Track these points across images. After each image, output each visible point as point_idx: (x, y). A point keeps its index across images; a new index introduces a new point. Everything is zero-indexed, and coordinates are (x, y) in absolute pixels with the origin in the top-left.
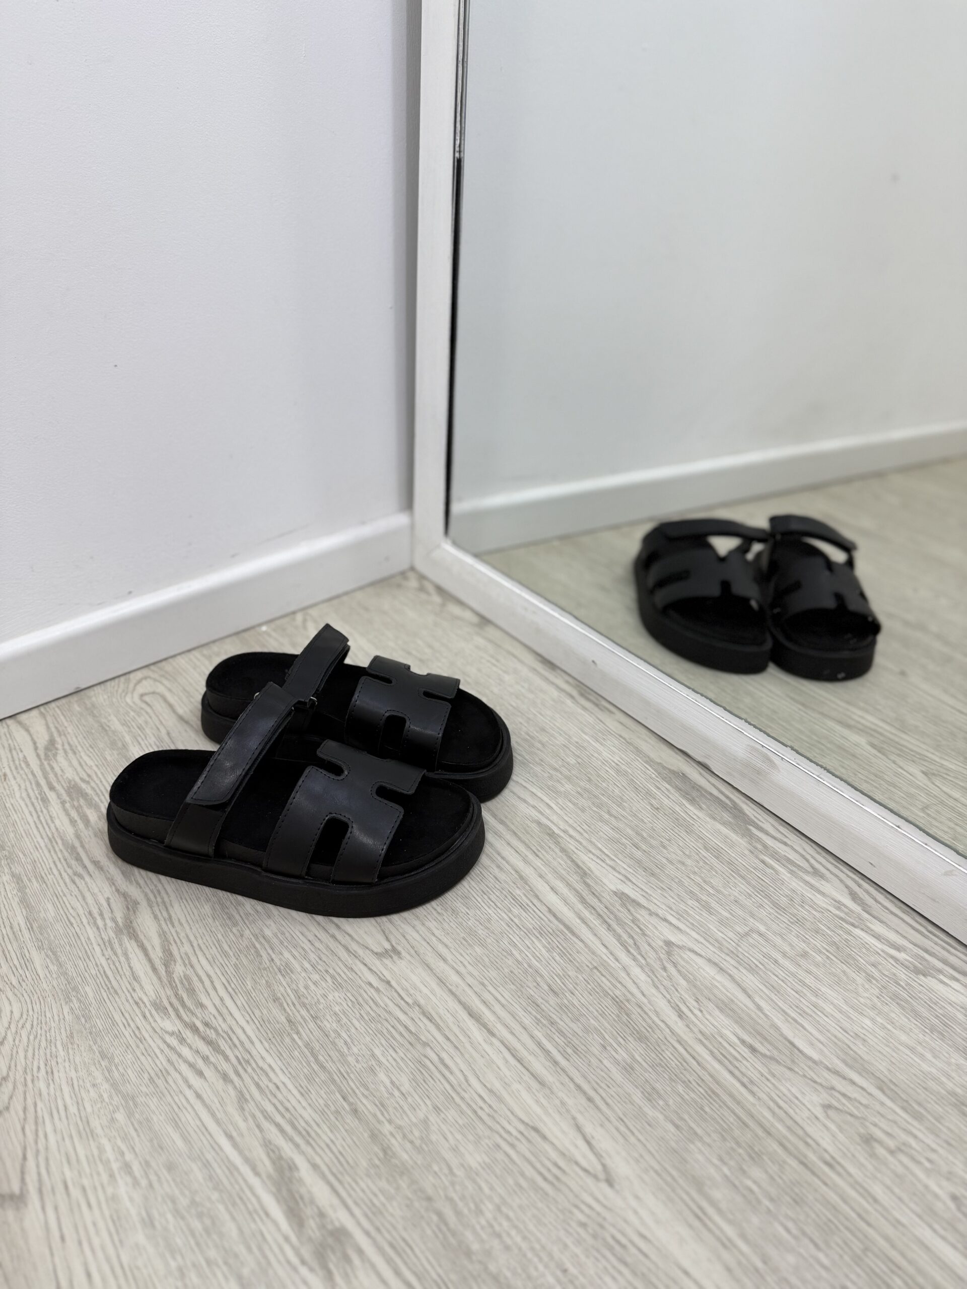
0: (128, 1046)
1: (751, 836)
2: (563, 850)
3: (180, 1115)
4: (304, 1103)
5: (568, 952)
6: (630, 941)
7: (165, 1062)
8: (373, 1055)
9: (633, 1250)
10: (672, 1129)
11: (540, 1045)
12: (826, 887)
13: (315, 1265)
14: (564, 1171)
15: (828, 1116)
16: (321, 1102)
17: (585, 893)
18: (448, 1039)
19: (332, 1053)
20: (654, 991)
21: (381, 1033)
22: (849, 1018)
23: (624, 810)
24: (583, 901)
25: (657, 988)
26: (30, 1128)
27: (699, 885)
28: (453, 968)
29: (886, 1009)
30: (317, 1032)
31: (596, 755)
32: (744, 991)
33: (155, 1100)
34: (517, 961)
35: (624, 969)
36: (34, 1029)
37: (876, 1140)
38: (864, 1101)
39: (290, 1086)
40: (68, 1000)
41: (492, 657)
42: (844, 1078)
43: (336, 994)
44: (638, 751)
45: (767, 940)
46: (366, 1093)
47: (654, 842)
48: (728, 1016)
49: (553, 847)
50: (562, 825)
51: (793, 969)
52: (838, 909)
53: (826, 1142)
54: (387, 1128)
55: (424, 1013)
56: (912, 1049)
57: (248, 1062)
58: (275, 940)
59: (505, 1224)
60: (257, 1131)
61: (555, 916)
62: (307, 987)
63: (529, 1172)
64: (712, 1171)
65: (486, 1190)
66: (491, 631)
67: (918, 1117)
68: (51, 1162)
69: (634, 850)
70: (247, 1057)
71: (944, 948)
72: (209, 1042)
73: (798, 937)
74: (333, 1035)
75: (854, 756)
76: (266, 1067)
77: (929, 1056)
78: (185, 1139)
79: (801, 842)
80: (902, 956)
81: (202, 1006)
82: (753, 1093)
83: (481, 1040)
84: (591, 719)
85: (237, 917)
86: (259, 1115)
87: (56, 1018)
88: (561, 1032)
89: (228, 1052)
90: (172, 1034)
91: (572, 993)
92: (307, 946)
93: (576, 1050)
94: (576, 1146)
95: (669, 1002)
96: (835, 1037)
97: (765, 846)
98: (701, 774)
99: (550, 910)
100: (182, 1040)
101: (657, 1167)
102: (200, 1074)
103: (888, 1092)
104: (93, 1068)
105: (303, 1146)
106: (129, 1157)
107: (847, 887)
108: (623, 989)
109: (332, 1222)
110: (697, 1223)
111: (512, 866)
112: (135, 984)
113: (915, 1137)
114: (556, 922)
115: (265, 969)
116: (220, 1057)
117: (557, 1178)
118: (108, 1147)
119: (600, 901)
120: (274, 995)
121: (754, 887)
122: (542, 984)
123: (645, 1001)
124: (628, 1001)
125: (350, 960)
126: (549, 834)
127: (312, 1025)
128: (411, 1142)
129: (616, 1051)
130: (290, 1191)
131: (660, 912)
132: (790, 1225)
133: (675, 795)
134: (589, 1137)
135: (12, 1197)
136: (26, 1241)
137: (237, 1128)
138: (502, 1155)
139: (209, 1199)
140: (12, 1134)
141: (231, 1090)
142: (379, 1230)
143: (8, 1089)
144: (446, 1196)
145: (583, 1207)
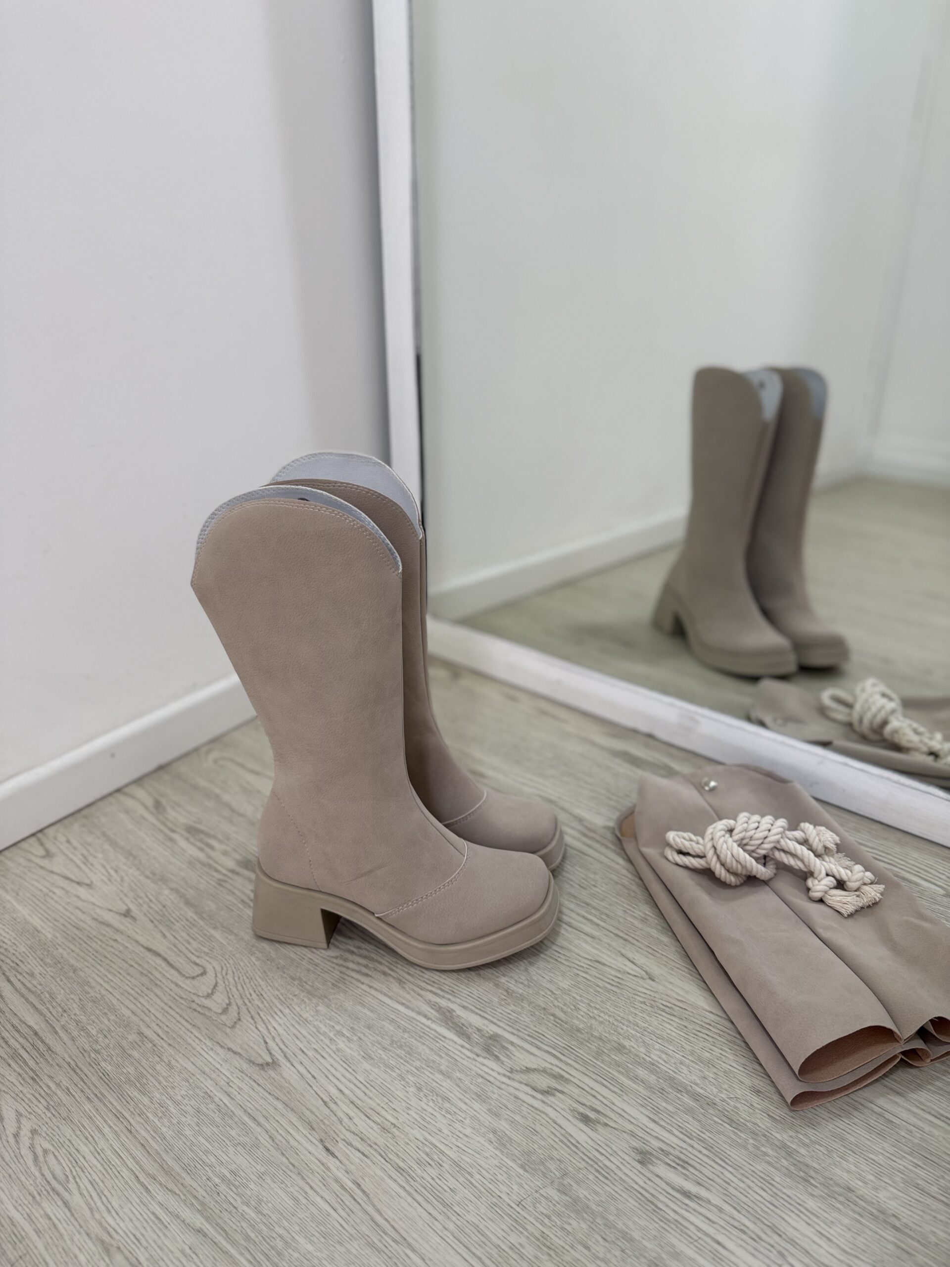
0: (309, 970)
3: (363, 999)
7: (338, 973)
9: (676, 1008)
13: (485, 1054)
14: (622, 979)
23: (594, 779)
26: (261, 1026)
33: (341, 994)
36: (236, 974)
40: (253, 954)
59: (596, 1012)
60: (419, 998)
63: (601, 983)
65: (578, 998)
68: (285, 1041)
78: (372, 1011)
86: (415, 988)
87: (249, 965)
93: (607, 916)
94: (625, 965)
102: (367, 975)
104: (289, 987)
106: (338, 1028)
109: (488, 1032)
117: (619, 983)
118: (322, 1026)
128: (522, 983)
129: (633, 912)
130: (453, 1023)
134: (632, 959)
135: (268, 1064)
136: (290, 1083)
137: (404, 998)
138: (582, 979)
139: (402, 1038)
140: (250, 1032)
141: (391, 979)
142: (518, 1030)
143: (233, 1010)
144: (554, 1005)
145: (639, 994)
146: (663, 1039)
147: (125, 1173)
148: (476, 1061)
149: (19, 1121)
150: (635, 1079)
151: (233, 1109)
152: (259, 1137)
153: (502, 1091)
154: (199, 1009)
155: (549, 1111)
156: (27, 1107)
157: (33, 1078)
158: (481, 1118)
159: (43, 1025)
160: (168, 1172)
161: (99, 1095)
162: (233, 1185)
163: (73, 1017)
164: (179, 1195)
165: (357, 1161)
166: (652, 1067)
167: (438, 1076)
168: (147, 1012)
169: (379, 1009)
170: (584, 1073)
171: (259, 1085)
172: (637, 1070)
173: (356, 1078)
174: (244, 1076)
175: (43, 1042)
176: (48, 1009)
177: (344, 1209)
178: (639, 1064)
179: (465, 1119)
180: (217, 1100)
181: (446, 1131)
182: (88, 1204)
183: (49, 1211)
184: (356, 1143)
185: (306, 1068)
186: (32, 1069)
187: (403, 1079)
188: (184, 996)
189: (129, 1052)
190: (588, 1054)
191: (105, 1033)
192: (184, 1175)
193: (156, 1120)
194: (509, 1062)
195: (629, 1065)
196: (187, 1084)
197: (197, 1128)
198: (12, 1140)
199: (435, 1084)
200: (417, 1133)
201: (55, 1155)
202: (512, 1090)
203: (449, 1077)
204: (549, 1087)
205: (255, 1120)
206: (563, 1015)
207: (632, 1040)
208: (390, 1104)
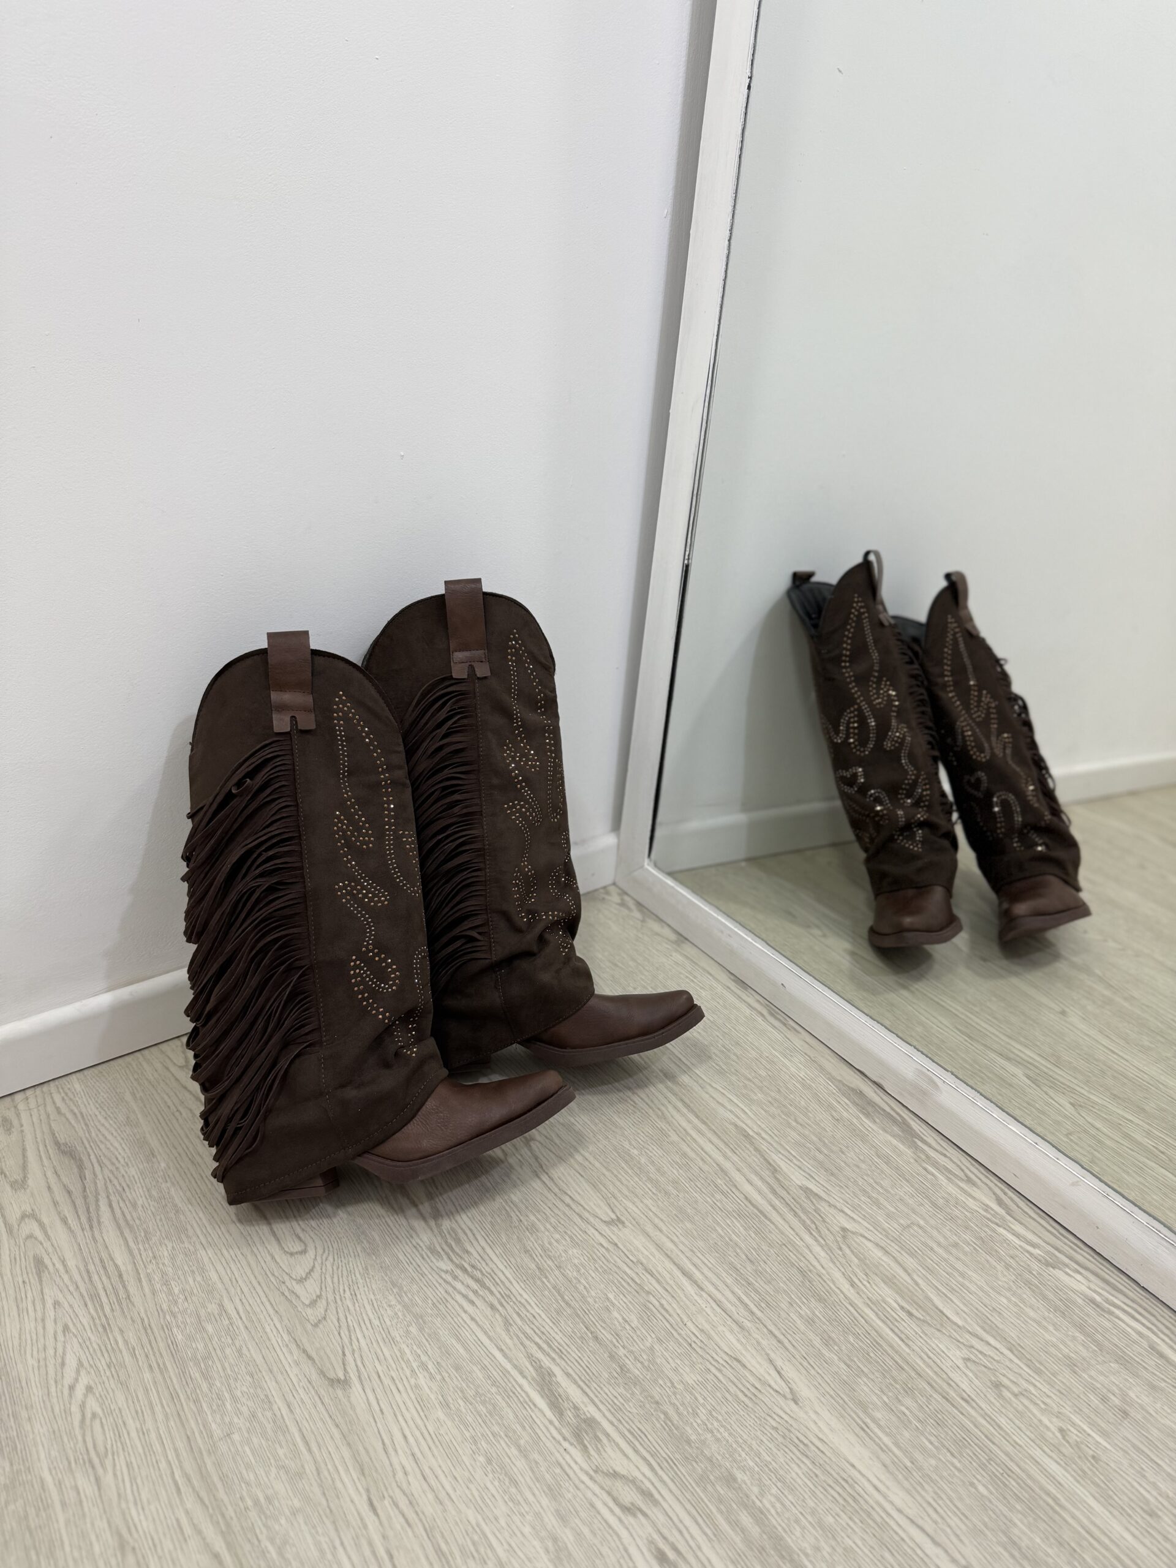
0: (413, 1279)
1: (917, 1147)
2: (756, 1149)
3: (460, 1331)
4: (556, 1330)
5: (761, 1231)
6: (813, 1226)
7: (443, 1293)
8: (608, 1299)
9: (813, 1448)
10: (845, 1367)
11: (740, 1299)
12: (977, 1193)
13: (572, 1440)
14: (760, 1391)
15: (967, 1367)
16: (570, 1330)
17: (776, 1186)
18: (667, 1291)
19: (574, 1294)
20: (831, 1265)
21: (613, 1282)
22: (989, 1296)
23: (809, 1119)
24: (774, 1192)
25: (834, 1263)
26: (344, 1333)
27: (871, 1185)
28: (668, 1237)
29: (1019, 1291)
30: (561, 1278)
31: (784, 1069)
32: (906, 1270)
33: (439, 1319)
34: (721, 1236)
35: (808, 1247)
37: (1003, 1386)
38: (996, 1358)
39: (544, 1316)
41: (690, 973)
42: (982, 1340)
43: (575, 1251)
44: (822, 1069)
45: (925, 1231)
46: (603, 1325)
47: (834, 1148)
48: (890, 1287)
49: (748, 1146)
50: (756, 1129)
51: (945, 1255)
52: (986, 1211)
53: (965, 1386)
54: (621, 1352)
55: (646, 1270)
56: (1038, 1323)
57: (509, 1296)
58: (520, 1205)
59: (716, 1424)
60: (522, 1348)
61: (750, 1202)
62: (550, 1243)
63: (733, 1389)
64: (875, 1399)
65: (702, 1401)
66: (688, 949)
67: (1038, 1372)
68: (364, 1358)
69: (817, 1154)
70: (508, 1293)
71: (1071, 1248)
72: (477, 1280)
73: (951, 1231)
74: (575, 1281)
75: (1010, 1085)
76: (523, 1301)
77: (1051, 1328)
78: (466, 1349)
79: (960, 1156)
80: (1036, 1252)
81: (467, 1252)
82: (907, 1345)
83: (693, 1293)
84: (779, 1037)
85: (489, 1184)
86: (521, 1335)
88: (756, 1291)
89: (493, 1289)
90: (447, 1272)
91: (765, 1263)
92: (548, 1212)
93: (768, 1305)
94: (769, 1374)
95: (844, 1274)
96: (977, 1309)
97: (927, 1156)
98: (875, 1092)
99: (746, 1198)
100: (455, 1278)
101: (832, 1393)
102: (472, 1303)
103: (1016, 1352)
104: (387, 1293)
105: (558, 1360)
106: (424, 1358)
107: (994, 1194)
108: (806, 1262)
109: (584, 1413)
110: (862, 1433)
111: (713, 1160)
112: (412, 1232)
113: (1035, 1386)
114: (752, 1208)
115: (515, 1227)
116: (486, 1292)
117: (755, 1395)
118: (407, 1351)
119: (789, 1193)
120: (525, 1247)
121: (916, 1189)
122: (740, 1254)
123: (824, 1272)
124: (810, 1271)
125: (583, 1225)
126: (745, 1136)
127: (557, 1272)
128: (642, 1363)
129: (800, 1307)
130: (550, 1390)
131: (838, 1205)
132: (933, 1439)
133: (853, 1109)
134: (779, 1368)
135: (339, 1381)
136: (355, 1411)
137: (505, 1344)
138: (712, 1377)
139: (489, 1391)
140: (332, 1336)
141: (497, 1316)
142: (619, 1421)
143: (322, 1304)
144: (670, 1402)
145: (775, 1416)
146: (784, 1483)
147: (163, 1465)
148: (561, 1444)
149: (78, 1372)
150: (735, 1524)
151: (288, 1423)
152: (306, 1467)
153: (578, 1492)
154: (287, 1293)
155: (624, 1533)
156: (90, 1359)
157: (104, 1327)
158: (546, 1520)
159: (130, 1267)
160: (204, 1476)
161: (162, 1366)
162: (264, 1513)
163: (161, 1266)
164: (207, 1507)
165: (398, 1527)
166: (760, 1516)
167: (514, 1451)
168: (234, 1280)
169: (473, 1347)
170: (678, 1499)
171: (323, 1403)
172: (740, 1513)
173: (425, 1425)
174: (311, 1388)
175: (124, 1287)
176: (139, 1250)
178: (746, 1506)
179: (527, 1513)
180: (275, 1407)
181: (503, 1522)
182: (118, 1488)
183: (79, 1483)
184: (403, 1503)
185: (376, 1397)
186: (105, 1316)
187: (475, 1443)
188: (276, 1274)
189: (203, 1323)
190: (690, 1475)
191: (187, 1294)
192: (219, 1485)
193: (209, 1413)
194: (596, 1456)
195: (735, 1506)
196: (251, 1380)
197: (246, 1435)
198: (66, 1392)
199: (507, 1460)
200: (471, 1515)
201: (102, 1423)
202: (589, 1495)
203: (526, 1457)
204: (632, 1504)
205: (307, 1443)
206: (676, 1416)
207: (748, 1473)
208: (453, 1469)
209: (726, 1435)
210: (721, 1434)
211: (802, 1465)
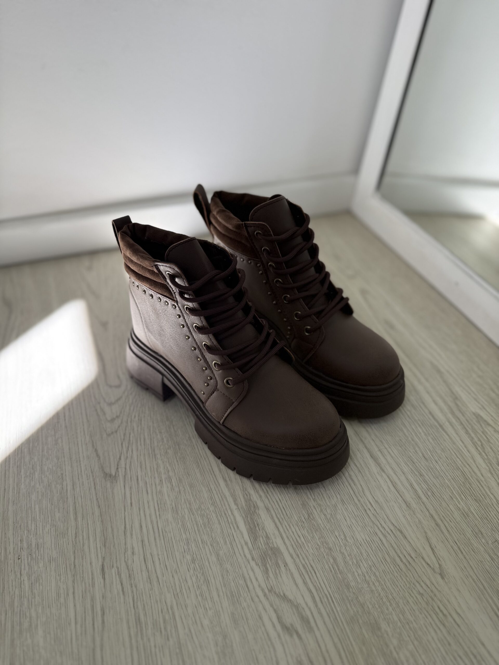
5: (438, 439)
6: (479, 444)
9: (450, 619)
10: (489, 559)
11: (411, 485)
13: (259, 561)
14: (414, 560)
20: (489, 475)
25: (492, 474)
26: (125, 444)
59: (373, 578)
61: (433, 416)
65: (365, 556)
68: (132, 464)
69: (491, 392)
83: (375, 472)
88: (425, 482)
91: (437, 462)
93: (433, 494)
94: (424, 549)
99: (430, 413)
101: (475, 577)
104: (161, 424)
106: (171, 474)
108: (470, 469)
109: (273, 543)
117: (410, 563)
118: (162, 466)
119: (463, 415)
122: (418, 452)
123: (483, 479)
124: (472, 476)
128: (325, 515)
129: (459, 502)
130: (252, 519)
134: (433, 546)
135: (110, 476)
136: (114, 500)
138: (378, 539)
139: (208, 508)
142: (298, 555)
143: (118, 422)
144: (340, 551)
145: (422, 584)
146: (421, 643)
148: (249, 563)
151: (69, 497)
152: (70, 530)
153: (252, 604)
154: (99, 410)
155: (279, 647)
158: (222, 618)
162: (31, 556)
167: (213, 558)
170: (329, 632)
171: (95, 488)
173: (157, 522)
174: (91, 477)
177: (81, 626)
179: (210, 609)
180: (65, 483)
181: (190, 610)
184: (124, 576)
185: (131, 493)
190: (344, 615)
194: (274, 580)
196: (56, 461)
199: (207, 563)
200: (169, 597)
202: (260, 608)
203: (221, 565)
204: (292, 625)
205: (76, 514)
206: (343, 564)
207: (391, 625)
208: (166, 560)
209: (380, 589)
210: (375, 586)
211: (438, 631)
